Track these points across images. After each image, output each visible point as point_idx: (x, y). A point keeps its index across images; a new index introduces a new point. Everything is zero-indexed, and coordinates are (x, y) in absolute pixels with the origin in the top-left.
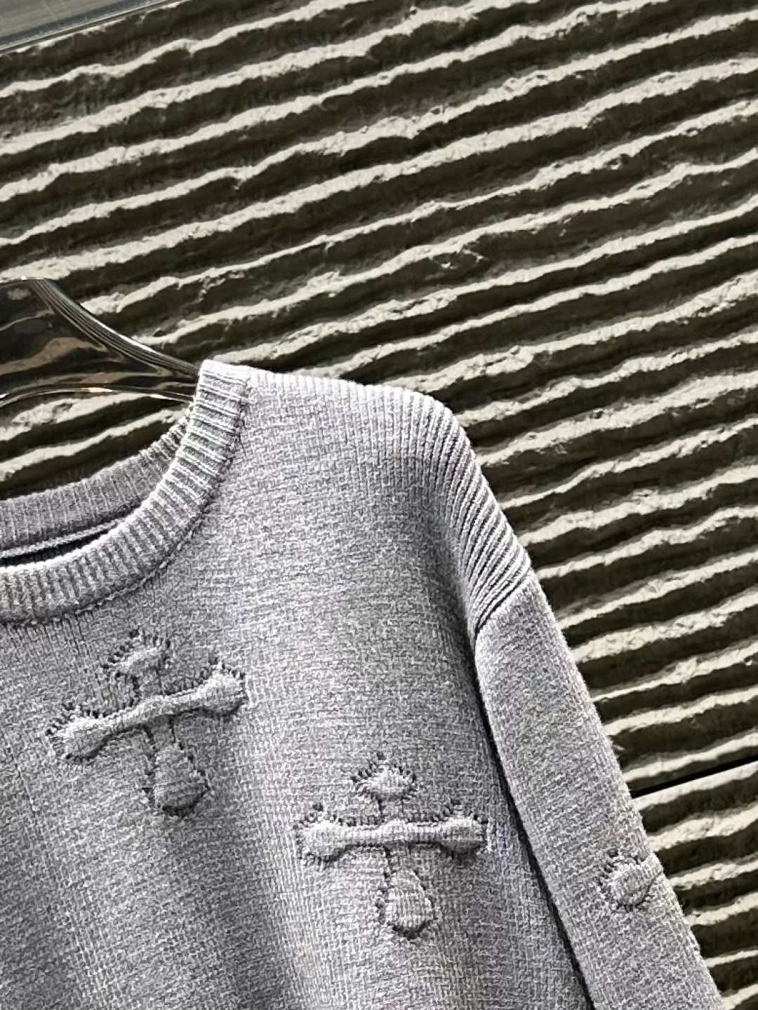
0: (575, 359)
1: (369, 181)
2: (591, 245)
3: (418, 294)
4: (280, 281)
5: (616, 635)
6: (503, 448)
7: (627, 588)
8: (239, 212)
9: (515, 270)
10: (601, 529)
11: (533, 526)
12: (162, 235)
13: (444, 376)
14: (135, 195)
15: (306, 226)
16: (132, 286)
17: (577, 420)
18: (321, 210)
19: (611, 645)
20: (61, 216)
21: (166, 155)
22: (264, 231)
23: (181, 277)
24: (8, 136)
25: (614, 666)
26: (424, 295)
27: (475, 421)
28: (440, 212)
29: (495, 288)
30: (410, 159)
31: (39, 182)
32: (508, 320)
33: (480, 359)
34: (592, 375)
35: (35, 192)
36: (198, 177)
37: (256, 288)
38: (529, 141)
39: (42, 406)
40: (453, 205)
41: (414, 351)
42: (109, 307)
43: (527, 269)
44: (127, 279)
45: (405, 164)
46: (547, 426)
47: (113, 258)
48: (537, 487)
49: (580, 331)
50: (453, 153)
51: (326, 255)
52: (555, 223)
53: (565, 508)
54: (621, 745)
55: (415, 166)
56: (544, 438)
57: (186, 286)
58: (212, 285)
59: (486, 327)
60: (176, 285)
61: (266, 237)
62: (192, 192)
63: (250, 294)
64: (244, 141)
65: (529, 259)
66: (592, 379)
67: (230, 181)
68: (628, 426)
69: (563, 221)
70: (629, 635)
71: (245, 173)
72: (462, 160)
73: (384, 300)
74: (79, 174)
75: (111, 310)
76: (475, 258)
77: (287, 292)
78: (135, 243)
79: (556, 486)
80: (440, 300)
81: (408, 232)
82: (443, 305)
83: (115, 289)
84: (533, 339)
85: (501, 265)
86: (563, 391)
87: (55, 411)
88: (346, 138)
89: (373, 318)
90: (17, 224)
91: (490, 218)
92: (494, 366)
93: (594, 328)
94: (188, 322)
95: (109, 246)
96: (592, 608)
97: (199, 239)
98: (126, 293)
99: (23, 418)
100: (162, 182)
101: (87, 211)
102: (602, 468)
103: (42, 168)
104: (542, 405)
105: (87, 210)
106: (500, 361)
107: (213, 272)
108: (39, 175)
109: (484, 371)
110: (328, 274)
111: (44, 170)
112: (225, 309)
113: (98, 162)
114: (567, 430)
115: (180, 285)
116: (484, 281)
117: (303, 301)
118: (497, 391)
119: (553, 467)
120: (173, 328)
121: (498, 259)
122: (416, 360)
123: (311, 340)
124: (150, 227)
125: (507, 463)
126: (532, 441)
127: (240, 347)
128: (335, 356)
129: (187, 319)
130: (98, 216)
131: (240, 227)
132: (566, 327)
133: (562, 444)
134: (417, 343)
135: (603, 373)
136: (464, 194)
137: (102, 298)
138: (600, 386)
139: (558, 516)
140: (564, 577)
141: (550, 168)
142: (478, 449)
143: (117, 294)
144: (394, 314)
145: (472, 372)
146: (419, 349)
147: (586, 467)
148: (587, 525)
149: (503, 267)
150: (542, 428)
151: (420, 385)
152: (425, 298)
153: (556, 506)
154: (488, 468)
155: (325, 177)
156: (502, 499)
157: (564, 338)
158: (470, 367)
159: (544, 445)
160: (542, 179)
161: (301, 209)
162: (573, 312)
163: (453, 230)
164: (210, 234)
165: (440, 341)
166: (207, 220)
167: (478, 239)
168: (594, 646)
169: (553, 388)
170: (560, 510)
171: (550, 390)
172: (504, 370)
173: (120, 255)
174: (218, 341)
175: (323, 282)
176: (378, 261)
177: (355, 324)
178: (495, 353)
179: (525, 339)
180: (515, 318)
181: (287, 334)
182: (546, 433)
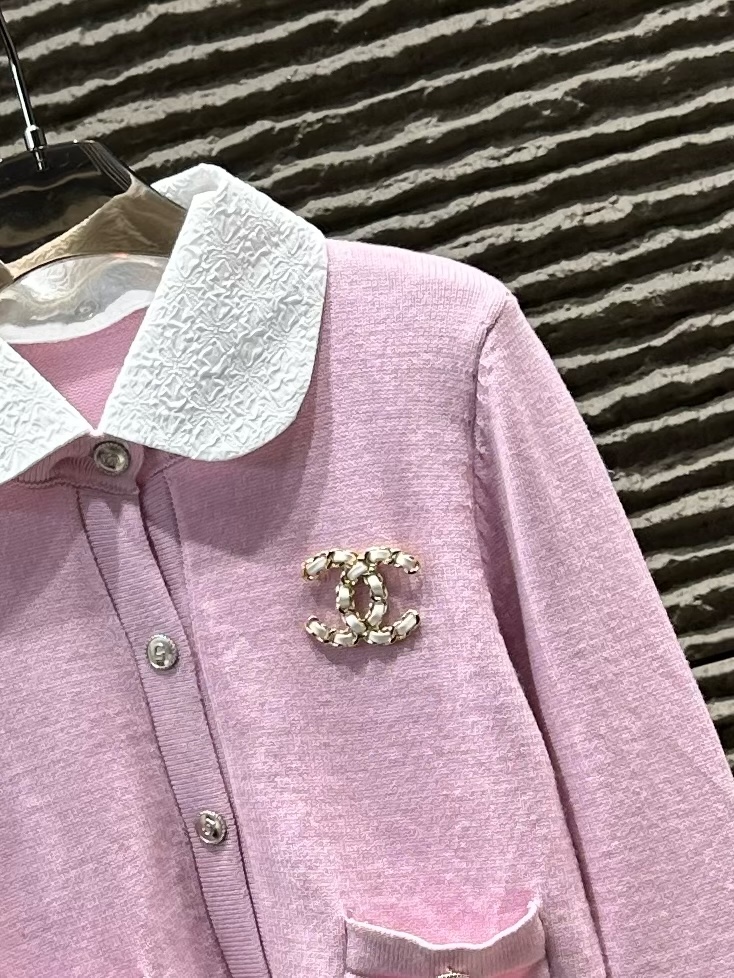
0: (676, 209)
1: (471, 25)
2: (695, 93)
3: (514, 142)
4: (377, 126)
5: (708, 493)
6: (600, 299)
7: (721, 445)
8: (336, 57)
9: (615, 118)
10: (697, 383)
11: (630, 378)
12: (260, 78)
13: (542, 225)
14: (234, 37)
15: (406, 70)
16: (228, 130)
17: (675, 273)
18: (422, 55)
19: (702, 503)
20: (159, 57)
22: (363, 76)
23: (278, 121)
25: (705, 524)
26: (524, 143)
27: (571, 271)
28: (542, 57)
29: (596, 136)
30: (513, 3)
31: (138, 22)
32: (608, 168)
33: (578, 208)
34: (692, 226)
35: (133, 33)
36: (297, 19)
37: (353, 132)
40: (555, 51)
41: (511, 199)
42: (204, 150)
43: (629, 117)
44: (223, 122)
45: (508, 8)
46: (643, 278)
47: (209, 101)
48: (632, 341)
49: (681, 181)
51: (425, 100)
52: (659, 70)
53: (661, 362)
54: (710, 605)
55: (518, 10)
56: (641, 290)
57: (282, 130)
58: (309, 129)
59: (585, 176)
60: (272, 129)
61: (364, 82)
62: (292, 35)
63: (347, 139)
65: (632, 107)
66: (692, 230)
67: (330, 24)
68: (728, 279)
69: (667, 68)
70: (721, 493)
72: (566, 5)
73: (484, 147)
74: (179, 15)
75: (206, 153)
76: (576, 105)
77: (384, 138)
78: (233, 86)
79: (651, 340)
80: (539, 147)
81: (509, 78)
82: (541, 152)
83: (211, 132)
84: (633, 188)
85: (603, 113)
86: (662, 242)
89: (470, 165)
90: (114, 65)
91: (594, 65)
92: (593, 215)
93: (696, 178)
94: (282, 167)
95: (206, 89)
96: (684, 464)
97: (297, 83)
98: (221, 137)
100: (260, 25)
101: (185, 53)
102: (700, 322)
103: (141, 8)
104: (641, 256)
105: (186, 51)
106: (598, 210)
107: (311, 116)
108: (138, 15)
110: (426, 120)
111: (143, 11)
112: (321, 154)
113: (198, 3)
114: (665, 283)
115: (277, 129)
116: (584, 129)
117: (400, 147)
118: (594, 242)
119: (648, 320)
120: (269, 173)
121: (600, 107)
122: (514, 209)
123: (406, 186)
124: (248, 70)
125: (602, 315)
126: (628, 293)
127: (335, 193)
128: (431, 203)
129: (282, 164)
130: (196, 58)
131: (339, 70)
132: (667, 178)
133: (659, 296)
134: (514, 191)
135: (703, 224)
136: (567, 39)
137: (197, 141)
138: (700, 238)
139: (653, 370)
140: (657, 432)
141: (656, 14)
142: (573, 300)
143: (211, 138)
144: (492, 161)
145: (569, 221)
146: (516, 197)
147: (683, 320)
148: (682, 379)
149: (604, 115)
150: (639, 280)
151: (516, 234)
152: (524, 145)
153: (651, 360)
154: (582, 320)
155: (427, 20)
156: (596, 352)
157: (665, 188)
158: (568, 216)
159: (641, 297)
160: (647, 25)
161: (401, 53)
162: (675, 162)
163: (554, 76)
164: (308, 78)
165: (538, 189)
166: (306, 63)
167: (580, 87)
168: (685, 503)
169: (652, 239)
170: (654, 364)
171: (648, 241)
172: (602, 220)
173: (217, 97)
174: (312, 187)
175: (421, 128)
176: (478, 107)
177: (452, 171)
178: (593, 202)
179: (624, 189)
180: (615, 167)
181: (382, 180)
182: (643, 285)
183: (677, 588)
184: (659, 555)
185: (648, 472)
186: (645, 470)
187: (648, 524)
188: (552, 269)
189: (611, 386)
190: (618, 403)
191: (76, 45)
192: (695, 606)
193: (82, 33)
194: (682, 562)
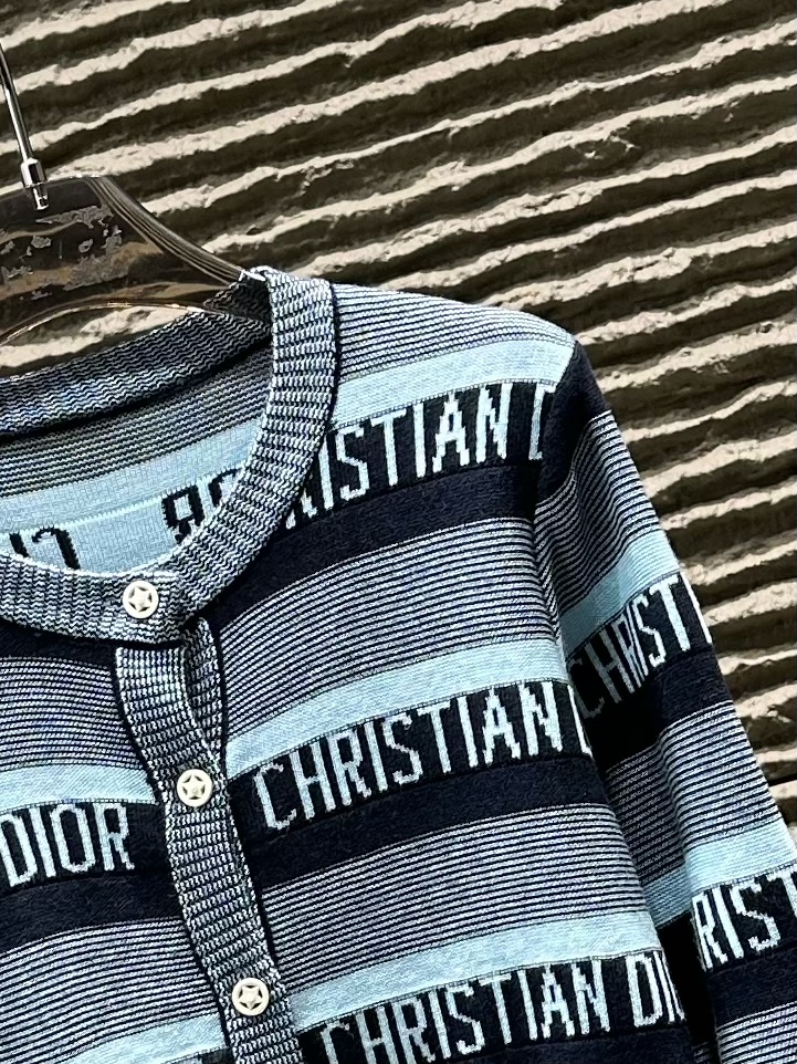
0: (740, 263)
1: (502, 58)
2: (762, 132)
3: (558, 187)
4: (395, 171)
5: (783, 586)
6: (652, 366)
8: (348, 95)
9: (671, 161)
10: (768, 461)
11: (687, 456)
12: (260, 119)
13: (586, 281)
14: (231, 74)
15: (428, 109)
16: (223, 178)
17: (740, 335)
18: (446, 92)
19: (776, 598)
20: (144, 97)
21: (267, 28)
22: (378, 115)
23: (280, 167)
24: (87, 7)
25: (780, 622)
26: (564, 189)
27: (621, 334)
28: (585, 93)
29: (647, 181)
30: (552, 33)
31: (121, 59)
32: (661, 218)
33: (628, 262)
34: (759, 282)
35: (116, 70)
36: (303, 53)
37: (367, 179)
38: (692, 12)
39: (115, 314)
40: (599, 86)
41: (550, 253)
42: (196, 201)
43: (686, 159)
44: (218, 169)
45: (545, 38)
46: (704, 341)
47: (203, 146)
48: (689, 412)
49: (747, 231)
50: (602, 27)
51: (450, 142)
52: (721, 106)
53: (725, 436)
54: (787, 716)
55: (557, 41)
56: (701, 355)
57: (285, 178)
58: (317, 176)
59: (636, 225)
60: (275, 176)
61: (379, 122)
62: (297, 71)
63: (361, 186)
64: (359, 12)
65: (688, 148)
66: (760, 286)
67: (343, 58)
69: (730, 104)
71: (358, 49)
72: (613, 34)
73: (518, 194)
74: (167, 50)
75: (199, 205)
76: (625, 147)
77: (402, 184)
78: (229, 128)
79: (714, 411)
80: (581, 194)
81: (546, 116)
82: (585, 200)
83: (203, 180)
84: (691, 240)
85: (655, 155)
86: (726, 300)
87: (130, 319)
88: (476, 9)
89: (502, 214)
90: (94, 107)
91: (644, 100)
92: (644, 270)
93: (764, 227)
94: (287, 218)
95: (198, 132)
96: (754, 553)
97: (303, 124)
98: (216, 185)
99: (92, 328)
100: (262, 59)
101: (174, 92)
102: (770, 390)
103: (125, 42)
104: (700, 317)
105: (175, 90)
106: (652, 265)
107: (318, 162)
108: (121, 50)
109: (632, 276)
110: (451, 164)
111: (127, 46)
112: (330, 203)
113: (190, 36)
114: (730, 346)
115: (279, 177)
116: (633, 173)
117: (422, 195)
118: (647, 300)
119: (710, 388)
120: (269, 226)
121: (651, 148)
122: (552, 264)
123: (429, 239)
124: (246, 110)
125: (656, 383)
126: (687, 358)
127: (346, 247)
128: (459, 257)
129: (285, 216)
130: (187, 98)
131: (351, 110)
132: (730, 228)
133: (722, 361)
134: (552, 244)
135: (774, 280)
136: (612, 72)
137: (189, 190)
138: (770, 295)
139: (717, 445)
140: (722, 517)
141: (716, 43)
142: (624, 366)
143: (206, 186)
144: (527, 210)
145: (617, 277)
146: (556, 250)
147: (751, 388)
148: (751, 456)
149: (658, 157)
150: (700, 343)
151: (556, 292)
152: (563, 192)
153: (715, 435)
154: (635, 389)
155: (451, 53)
156: (650, 425)
157: (729, 239)
158: (615, 272)
159: (701, 363)
160: (704, 56)
161: (423, 89)
162: (740, 210)
163: (599, 114)
164: (315, 119)
165: (582, 241)
166: (314, 102)
167: (629, 126)
168: (757, 598)
169: (713, 297)
170: (718, 438)
171: (710, 298)
172: (656, 275)
173: (211, 141)
174: (320, 240)
175: (446, 173)
176: (510, 150)
177: (482, 222)
178: (645, 256)
179: (680, 240)
180: (670, 216)
181: (402, 232)
182: (704, 348)
183: (748, 697)
184: (727, 658)
185: (712, 562)
186: (709, 560)
187: (713, 623)
188: (598, 331)
189: (669, 464)
190: (675, 485)
191: (50, 85)
192: (771, 718)
193: (57, 71)
194: (753, 667)
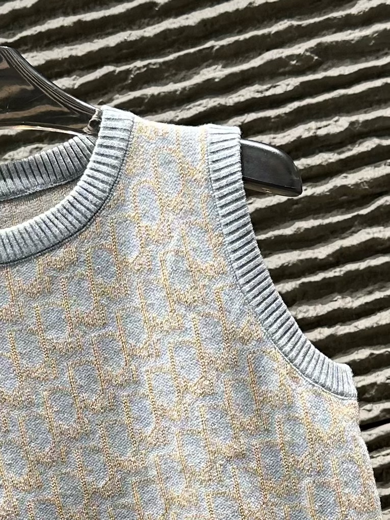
0: (376, 126)
1: (244, 6)
3: (273, 81)
4: (183, 70)
6: (326, 184)
8: (156, 26)
9: (338, 67)
11: (345, 235)
12: (106, 39)
13: (289, 135)
14: (90, 12)
15: (201, 35)
16: (85, 72)
17: (375, 167)
18: (212, 25)
20: (41, 25)
22: (174, 38)
23: (117, 67)
26: (278, 82)
27: (308, 165)
28: (291, 27)
29: (325, 78)
31: (28, 2)
32: (333, 99)
33: (313, 125)
34: (387, 137)
35: (25, 8)
37: (166, 75)
39: (22, 148)
40: (300, 23)
41: (269, 118)
42: (69, 85)
43: (347, 66)
44: (82, 67)
46: (355, 170)
47: (74, 53)
48: (346, 210)
49: (380, 108)
51: (214, 54)
52: (367, 36)
53: (365, 224)
56: (353, 178)
57: (120, 72)
58: (138, 72)
59: (318, 104)
60: (114, 71)
61: (174, 42)
62: (128, 11)
63: (162, 79)
65: (348, 60)
66: (387, 139)
67: (152, 4)
69: (373, 35)
73: (251, 84)
75: (71, 87)
76: (313, 58)
77: (186, 78)
78: (89, 43)
79: (359, 210)
80: (288, 85)
81: (269, 40)
82: (290, 88)
83: (74, 73)
84: (349, 112)
85: (330, 63)
86: (368, 147)
87: (31, 152)
89: (243, 96)
90: (12, 30)
91: (324, 32)
92: (322, 129)
94: (121, 96)
95: (71, 45)
96: (380, 291)
97: (131, 41)
98: (81, 76)
99: (10, 156)
100: (108, 5)
101: (58, 22)
104: (353, 156)
106: (326, 126)
107: (139, 64)
110: (214, 67)
112: (146, 88)
114: (369, 173)
115: (117, 72)
116: (317, 73)
117: (197, 84)
118: (322, 146)
119: (358, 197)
120: (111, 100)
121: (328, 60)
122: (270, 124)
123: (201, 109)
124: (98, 33)
125: (328, 193)
126: (345, 179)
127: (154, 113)
129: (120, 95)
130: (66, 25)
131: (158, 34)
132: (371, 106)
133: (365, 181)
134: (271, 113)
136: (306, 16)
137: (65, 79)
139: (360, 230)
140: (362, 270)
142: (309, 184)
143: (75, 76)
144: (257, 94)
145: (307, 133)
146: (273, 117)
147: (380, 198)
148: (380, 236)
150: (352, 171)
152: (278, 84)
153: (360, 224)
154: (315, 197)
155: (215, 3)
156: (323, 218)
157: (370, 112)
158: (306, 130)
159: (353, 182)
160: (359, 7)
161: (199, 23)
162: (377, 95)
163: (298, 40)
164: (138, 38)
165: (287, 112)
166: (137, 30)
167: (316, 46)
168: (381, 316)
169: (361, 145)
170: (361, 226)
171: (359, 146)
172: (329, 132)
173: (78, 50)
174: (139, 109)
175: (211, 72)
176: (248, 60)
177: (231, 100)
178: (323, 121)
179: (343, 112)
180: (338, 98)
181: (185, 105)
182: (355, 174)
183: (375, 372)
184: (363, 350)
185: (356, 296)
186: (354, 294)
187: (356, 330)
189: (332, 240)
190: (337, 251)
194: (378, 355)
